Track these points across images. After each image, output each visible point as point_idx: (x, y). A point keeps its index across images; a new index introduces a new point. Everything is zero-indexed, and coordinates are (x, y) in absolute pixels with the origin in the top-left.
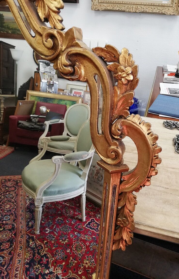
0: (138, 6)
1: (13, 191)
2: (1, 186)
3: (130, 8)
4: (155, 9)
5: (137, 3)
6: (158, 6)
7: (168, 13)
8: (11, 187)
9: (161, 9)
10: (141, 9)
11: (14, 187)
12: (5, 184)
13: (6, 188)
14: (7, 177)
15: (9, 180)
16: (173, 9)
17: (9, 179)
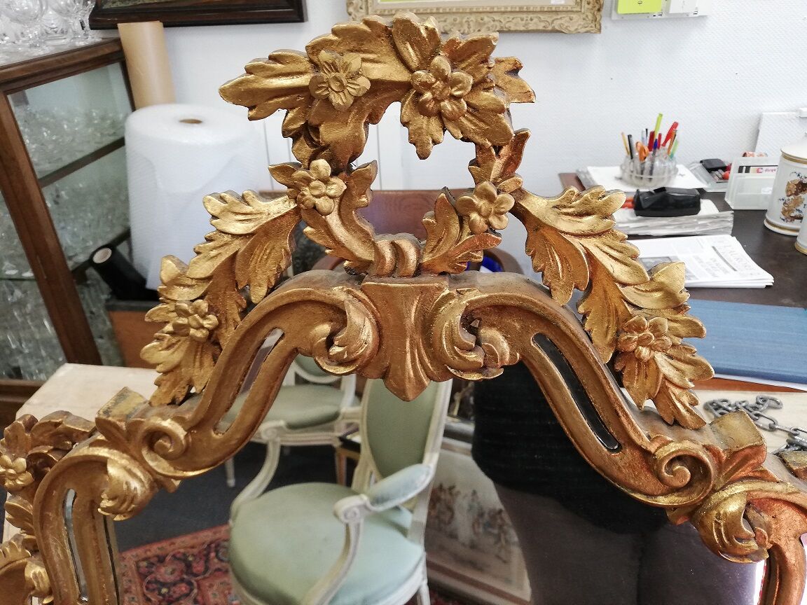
0: (482, 15)
1: (187, 595)
2: (144, 588)
3: (461, 24)
4: (531, 20)
5: (481, 10)
6: (542, 12)
7: (572, 29)
8: (175, 584)
9: (550, 20)
10: (492, 23)
11: (182, 580)
12: (153, 575)
13: (160, 590)
14: (150, 550)
15: (161, 560)
16: (584, 16)
17: (157, 556)
